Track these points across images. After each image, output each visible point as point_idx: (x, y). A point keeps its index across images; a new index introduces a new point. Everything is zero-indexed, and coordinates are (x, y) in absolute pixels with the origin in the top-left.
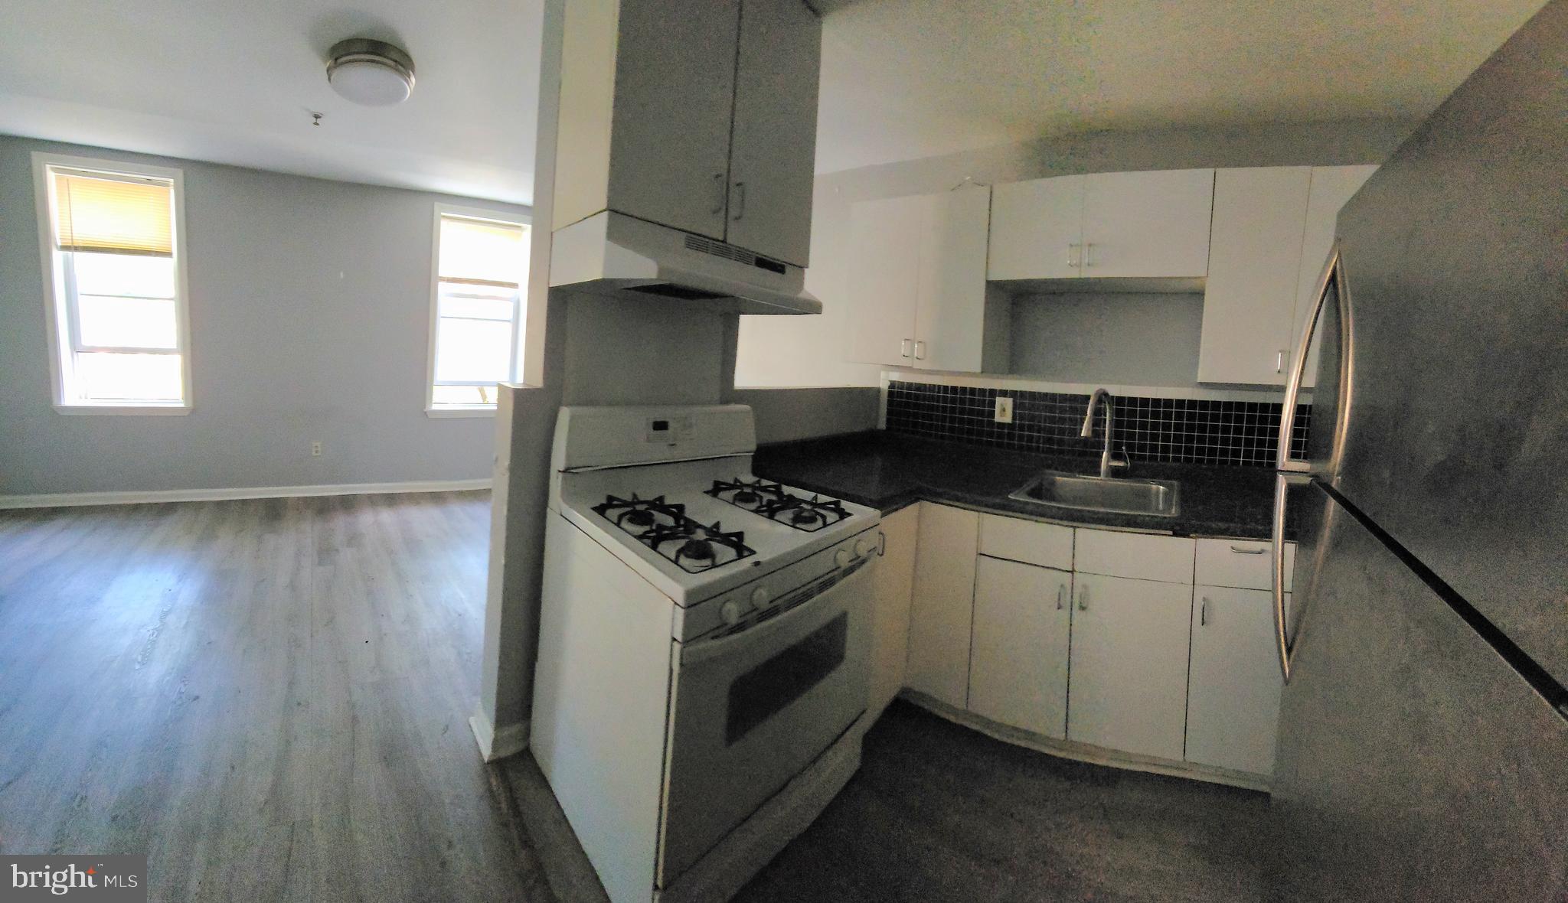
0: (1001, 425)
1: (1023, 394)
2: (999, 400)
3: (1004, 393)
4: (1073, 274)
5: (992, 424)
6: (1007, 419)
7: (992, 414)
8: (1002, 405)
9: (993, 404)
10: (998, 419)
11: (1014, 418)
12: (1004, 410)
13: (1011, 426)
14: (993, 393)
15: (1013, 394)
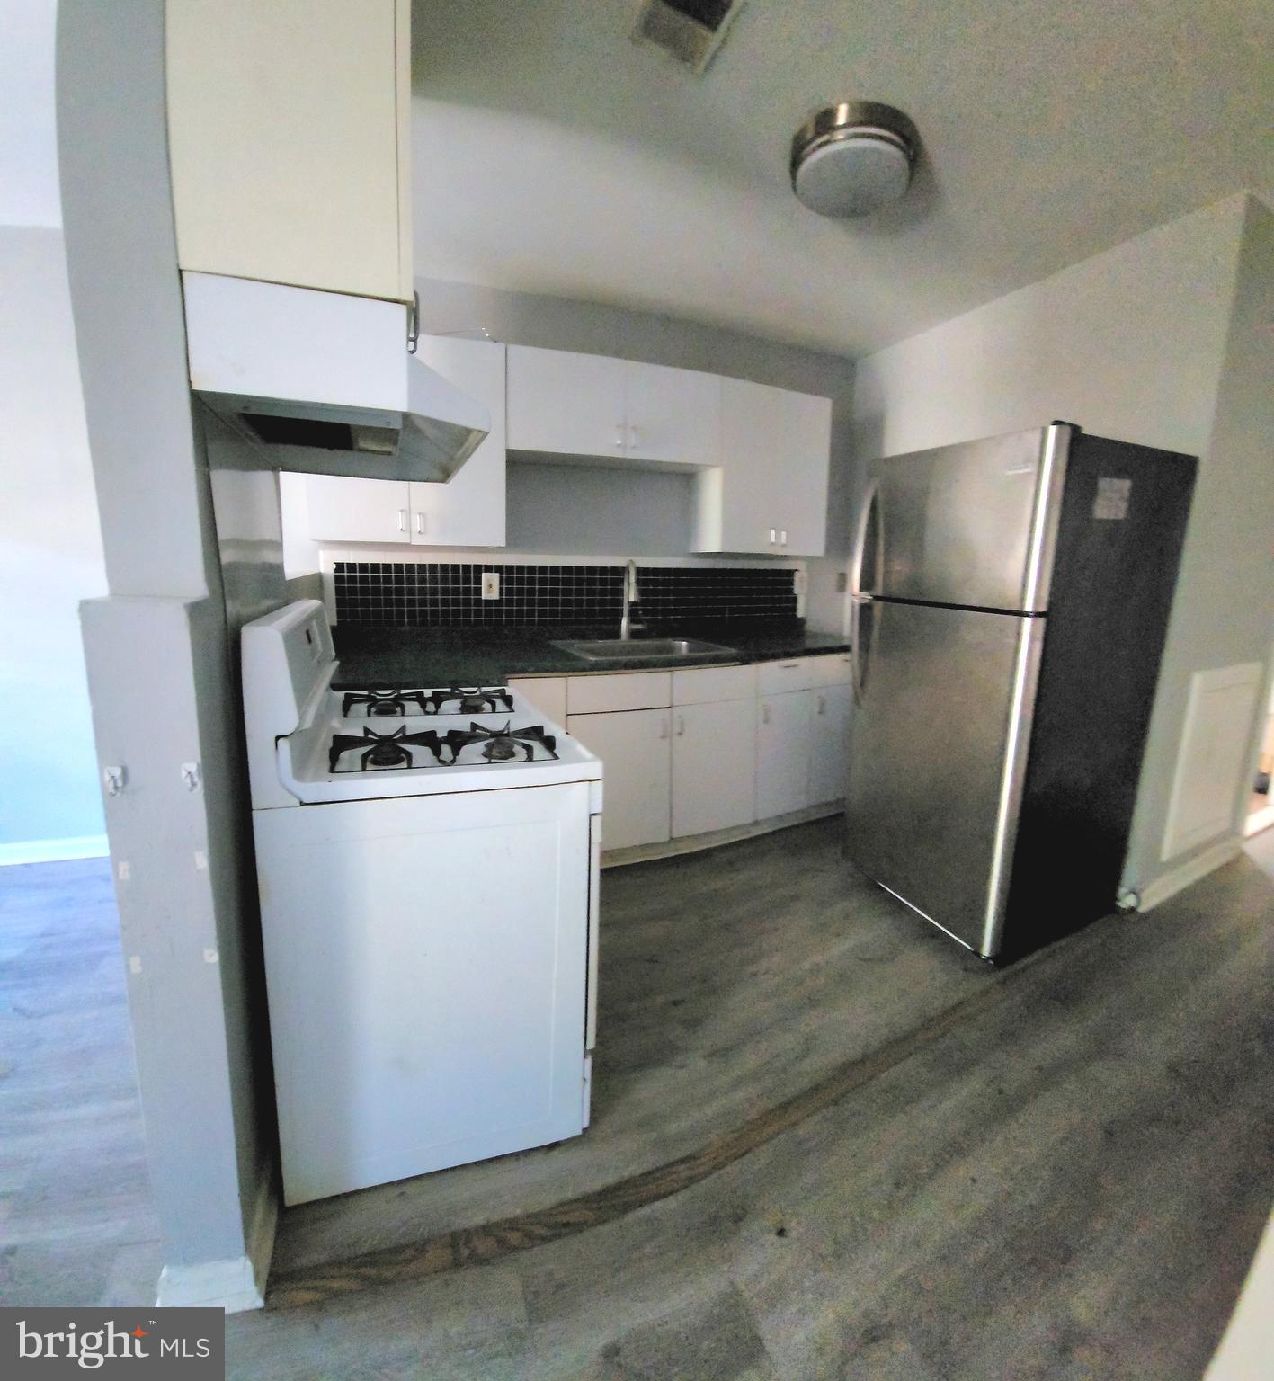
0: (488, 602)
1: (510, 568)
2: (484, 576)
3: (489, 569)
4: (618, 454)
5: (478, 602)
6: (495, 595)
7: (478, 591)
8: (488, 580)
9: (478, 581)
10: (484, 596)
11: (501, 594)
12: (490, 586)
13: (498, 602)
14: (479, 569)
15: (499, 569)
